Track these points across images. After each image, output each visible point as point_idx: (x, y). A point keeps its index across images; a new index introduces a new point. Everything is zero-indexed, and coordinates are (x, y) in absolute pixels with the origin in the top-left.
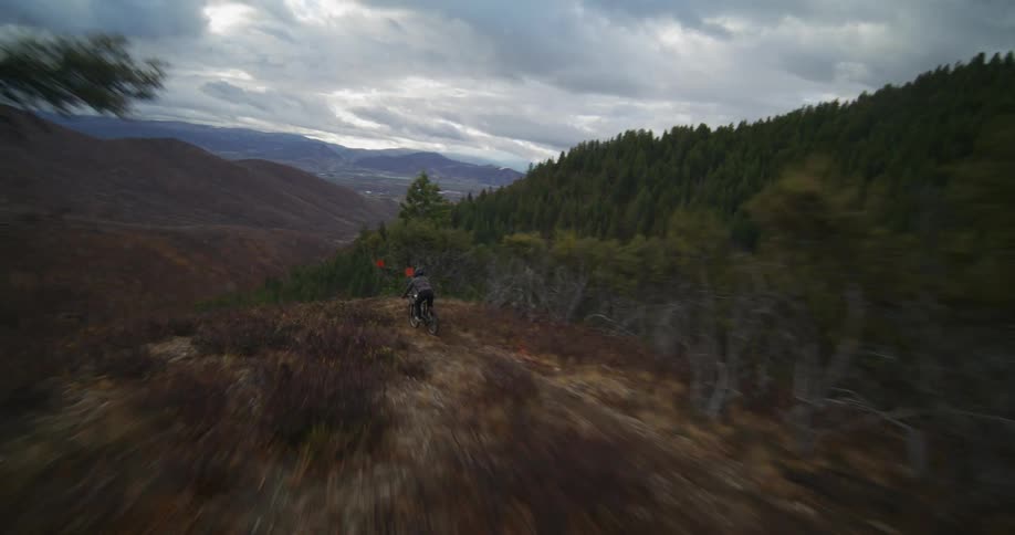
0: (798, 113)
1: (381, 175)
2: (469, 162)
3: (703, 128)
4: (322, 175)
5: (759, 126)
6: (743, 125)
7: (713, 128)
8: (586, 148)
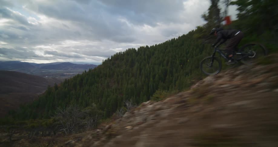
0: (167, 42)
1: (51, 71)
2: (80, 64)
3: (147, 46)
4: (29, 73)
5: (160, 45)
6: (156, 45)
7: (149, 47)
8: (118, 54)
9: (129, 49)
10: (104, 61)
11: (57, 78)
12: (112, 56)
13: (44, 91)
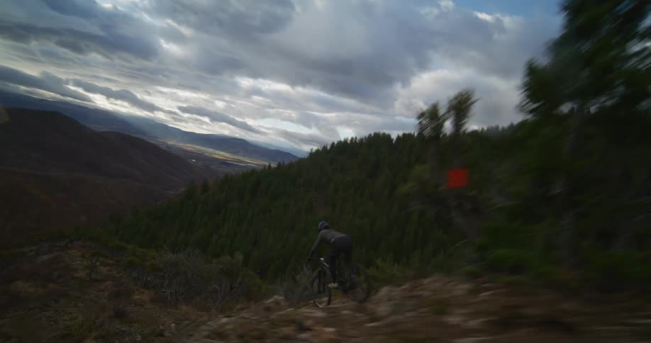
8: (349, 142)
9: (377, 135)
10: (314, 151)
11: (213, 167)
12: (333, 143)
13: (183, 189)
